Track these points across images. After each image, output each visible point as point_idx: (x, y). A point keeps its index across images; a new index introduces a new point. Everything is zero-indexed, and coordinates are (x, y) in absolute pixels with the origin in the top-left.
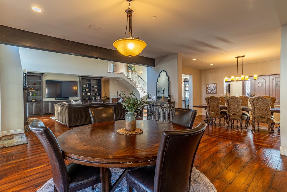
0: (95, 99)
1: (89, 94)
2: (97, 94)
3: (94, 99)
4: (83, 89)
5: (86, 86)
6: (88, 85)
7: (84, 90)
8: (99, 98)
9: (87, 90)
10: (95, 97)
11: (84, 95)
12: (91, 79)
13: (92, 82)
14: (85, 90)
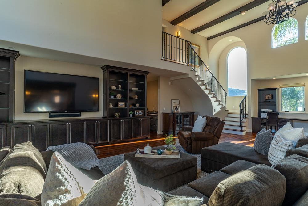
0: (134, 115)
1: (121, 105)
2: (137, 105)
3: (131, 115)
4: (110, 95)
5: (117, 87)
6: (120, 86)
7: (112, 97)
8: (142, 114)
9: (119, 96)
10: (134, 112)
11: (111, 106)
12: (127, 74)
13: (129, 81)
14: (115, 97)
